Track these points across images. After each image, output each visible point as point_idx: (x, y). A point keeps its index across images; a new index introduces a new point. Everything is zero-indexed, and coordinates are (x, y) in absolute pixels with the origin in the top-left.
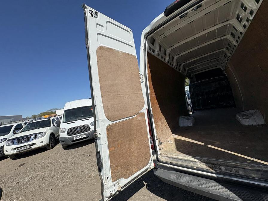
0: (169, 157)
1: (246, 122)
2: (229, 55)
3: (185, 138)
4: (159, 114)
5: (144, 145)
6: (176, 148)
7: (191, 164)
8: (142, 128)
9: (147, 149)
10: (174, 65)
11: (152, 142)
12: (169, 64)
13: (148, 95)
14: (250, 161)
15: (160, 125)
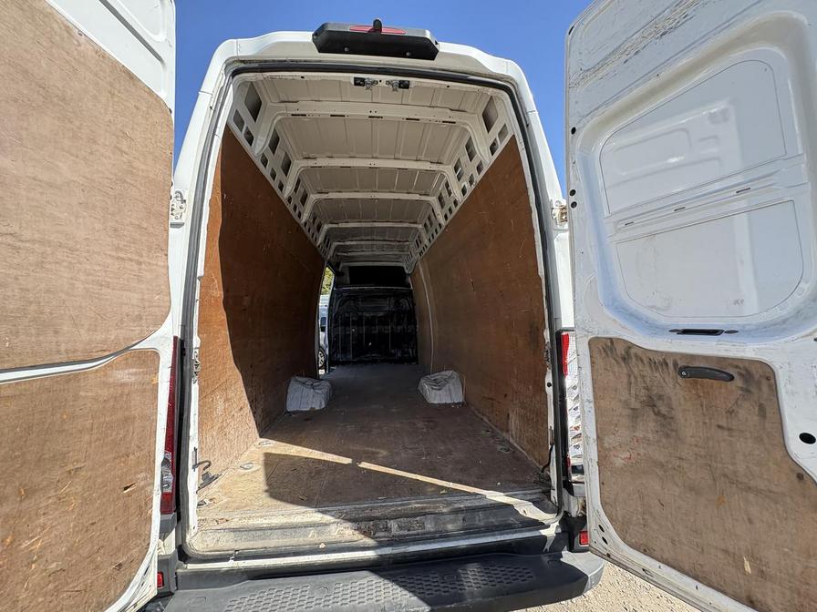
0: (234, 530)
1: (436, 397)
2: (426, 242)
3: (300, 448)
4: (225, 364)
5: (120, 503)
6: (267, 488)
7: (311, 537)
8: (127, 420)
9: (135, 520)
10: (305, 217)
11: (170, 478)
12: (290, 207)
13: (195, 283)
14: (444, 492)
15: (220, 406)
